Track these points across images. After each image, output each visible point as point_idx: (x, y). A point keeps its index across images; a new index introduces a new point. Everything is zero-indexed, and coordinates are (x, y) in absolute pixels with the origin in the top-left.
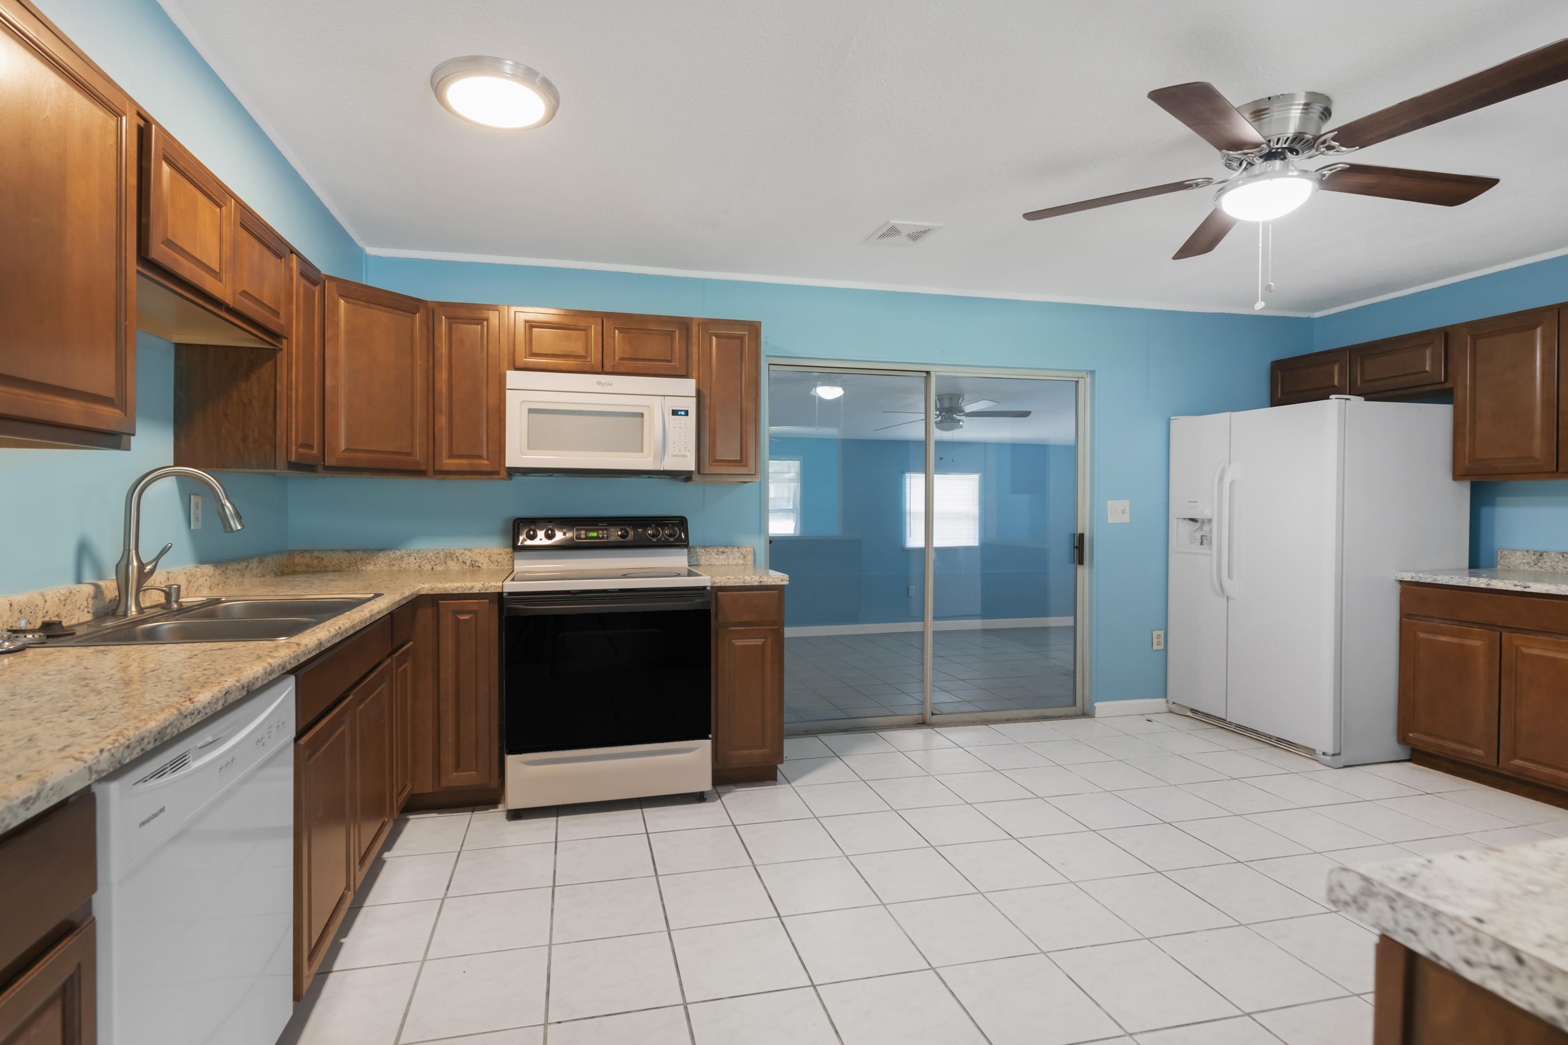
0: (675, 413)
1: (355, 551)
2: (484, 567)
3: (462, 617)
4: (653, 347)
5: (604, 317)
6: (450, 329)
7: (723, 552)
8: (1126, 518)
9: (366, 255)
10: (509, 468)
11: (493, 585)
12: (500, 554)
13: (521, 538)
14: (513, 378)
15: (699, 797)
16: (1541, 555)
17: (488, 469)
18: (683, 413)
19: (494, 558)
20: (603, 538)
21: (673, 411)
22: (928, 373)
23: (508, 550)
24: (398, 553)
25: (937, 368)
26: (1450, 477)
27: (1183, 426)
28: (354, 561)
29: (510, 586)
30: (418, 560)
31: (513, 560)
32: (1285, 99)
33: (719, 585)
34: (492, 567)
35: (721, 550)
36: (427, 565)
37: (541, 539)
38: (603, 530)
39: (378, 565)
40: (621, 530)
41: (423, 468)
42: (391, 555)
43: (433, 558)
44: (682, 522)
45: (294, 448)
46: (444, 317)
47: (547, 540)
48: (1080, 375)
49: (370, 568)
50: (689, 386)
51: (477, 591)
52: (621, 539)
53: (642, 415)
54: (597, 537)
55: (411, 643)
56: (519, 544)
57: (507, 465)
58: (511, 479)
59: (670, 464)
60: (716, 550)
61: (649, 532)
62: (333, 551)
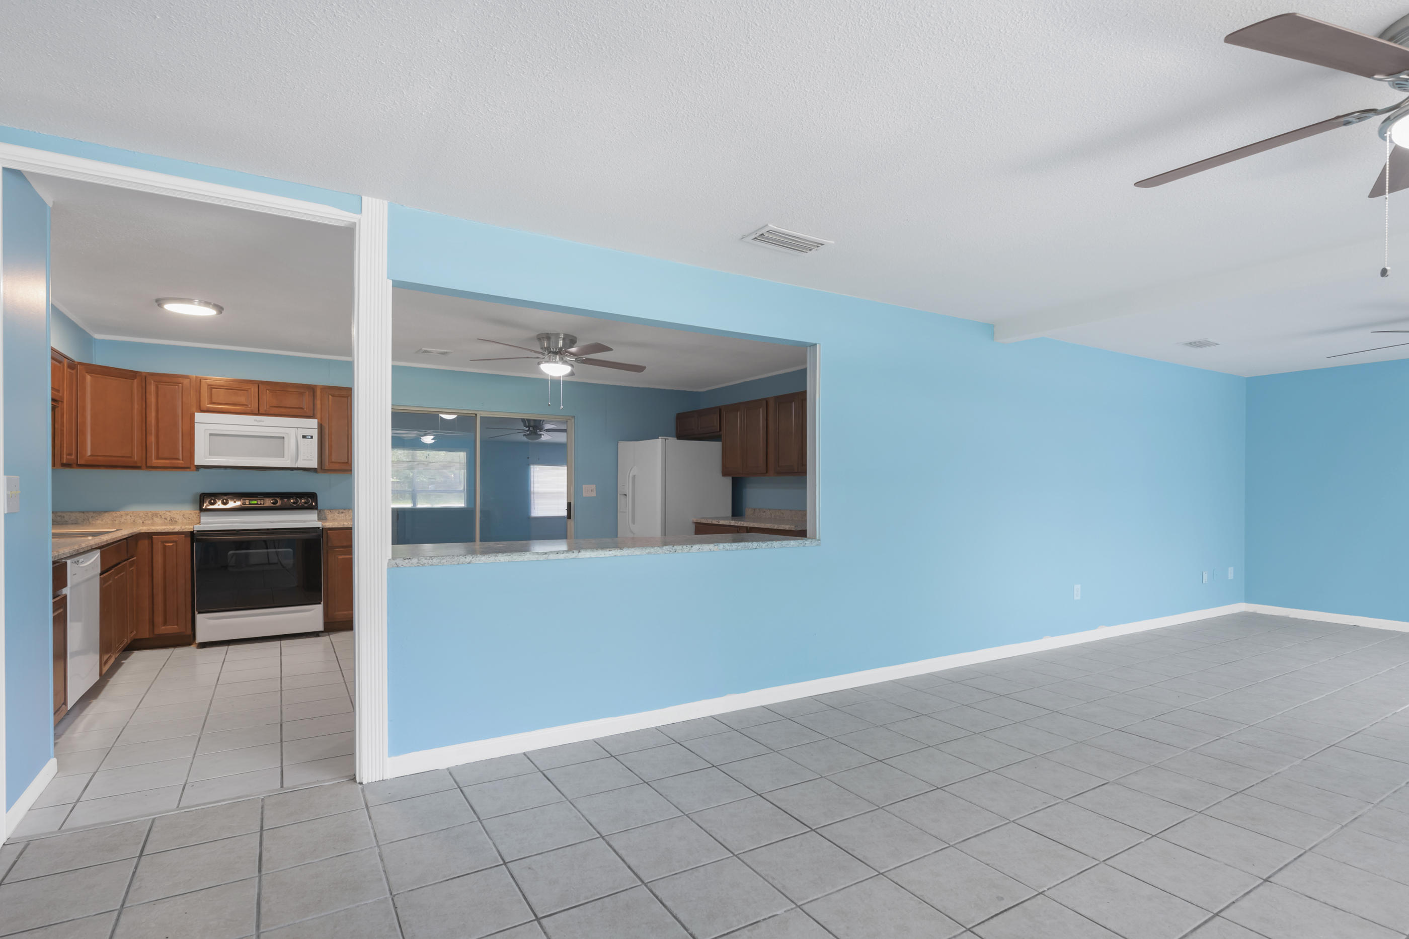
0: (304, 437)
1: (87, 512)
2: (180, 521)
3: (167, 545)
4: (292, 401)
5: (259, 384)
6: (157, 387)
7: (342, 513)
8: (594, 494)
9: (95, 339)
10: (197, 465)
11: (188, 528)
12: (191, 514)
13: (205, 505)
14: (199, 417)
15: (316, 634)
16: (755, 510)
17: (183, 466)
18: (310, 437)
19: (186, 516)
20: (261, 504)
21: (303, 436)
22: (476, 414)
23: (196, 512)
24: (118, 513)
25: (479, 413)
26: (721, 475)
27: (623, 445)
28: (87, 518)
29: (197, 528)
30: (133, 517)
31: (200, 518)
32: (557, 335)
33: (328, 527)
34: (185, 521)
35: (341, 511)
36: (139, 520)
37: (219, 505)
38: (261, 500)
39: (104, 521)
40: (273, 500)
41: (139, 465)
42: (114, 514)
43: (144, 516)
44: (313, 496)
45: (65, 456)
46: (152, 382)
47: (223, 505)
48: (569, 418)
49: (99, 522)
50: (313, 423)
51: (177, 531)
52: (272, 505)
53: (283, 438)
54: (257, 504)
55: (135, 558)
56: (204, 508)
57: (196, 464)
58: (198, 471)
59: (301, 464)
60: (337, 511)
61: (292, 501)
62: (71, 512)
